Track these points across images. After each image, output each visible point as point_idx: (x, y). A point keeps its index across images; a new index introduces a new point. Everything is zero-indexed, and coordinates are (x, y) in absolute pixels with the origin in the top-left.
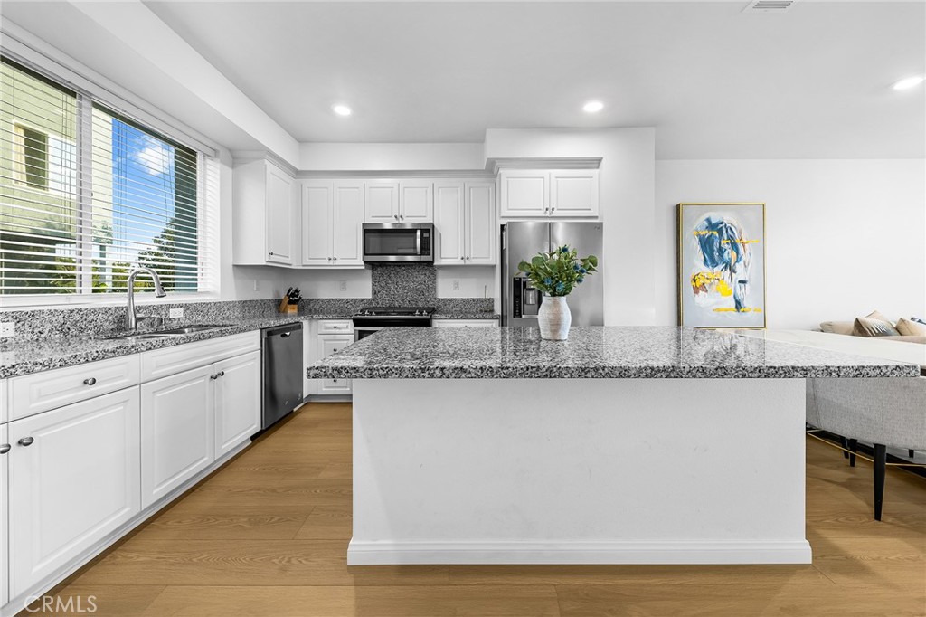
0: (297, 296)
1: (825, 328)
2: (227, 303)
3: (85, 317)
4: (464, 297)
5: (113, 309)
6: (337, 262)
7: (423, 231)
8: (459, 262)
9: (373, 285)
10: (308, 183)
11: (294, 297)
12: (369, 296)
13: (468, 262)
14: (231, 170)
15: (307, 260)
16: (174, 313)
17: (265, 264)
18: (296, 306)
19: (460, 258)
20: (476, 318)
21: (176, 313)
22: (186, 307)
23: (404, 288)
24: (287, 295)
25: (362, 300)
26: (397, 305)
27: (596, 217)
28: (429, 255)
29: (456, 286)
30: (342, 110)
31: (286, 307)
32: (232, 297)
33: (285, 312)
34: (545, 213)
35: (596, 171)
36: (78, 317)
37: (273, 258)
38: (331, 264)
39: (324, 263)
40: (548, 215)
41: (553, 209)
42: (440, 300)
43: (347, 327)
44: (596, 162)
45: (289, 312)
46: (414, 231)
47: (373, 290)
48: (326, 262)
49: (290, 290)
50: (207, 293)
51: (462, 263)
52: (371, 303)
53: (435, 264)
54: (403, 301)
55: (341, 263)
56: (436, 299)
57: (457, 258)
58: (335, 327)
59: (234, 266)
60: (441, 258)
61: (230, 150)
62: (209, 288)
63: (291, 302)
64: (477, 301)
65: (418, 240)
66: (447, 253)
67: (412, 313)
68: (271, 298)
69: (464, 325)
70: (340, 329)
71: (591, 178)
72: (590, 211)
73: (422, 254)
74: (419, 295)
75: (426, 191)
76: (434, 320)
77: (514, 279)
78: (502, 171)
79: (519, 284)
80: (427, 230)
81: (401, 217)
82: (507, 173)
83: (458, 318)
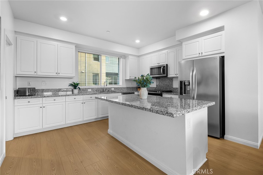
2: (123, 87)
7: (163, 67)
9: (156, 83)
12: (156, 87)
16: (112, 89)
17: (129, 79)
20: (174, 95)
21: (113, 89)
22: (115, 88)
25: (154, 88)
26: (162, 89)
28: (165, 74)
30: (138, 41)
32: (125, 86)
34: (199, 55)
35: (223, 32)
37: (131, 77)
41: (202, 53)
46: (161, 67)
47: (156, 85)
52: (156, 89)
53: (168, 77)
57: (174, 74)
59: (125, 80)
60: (170, 75)
61: (124, 56)
65: (162, 70)
67: (157, 92)
68: (135, 87)
69: (171, 96)
71: (222, 35)
72: (221, 50)
73: (163, 74)
74: (168, 86)
75: (165, 54)
76: (163, 94)
77: (180, 81)
78: (183, 43)
79: (182, 83)
80: (165, 67)
81: (159, 63)
82: (185, 43)
83: (169, 94)
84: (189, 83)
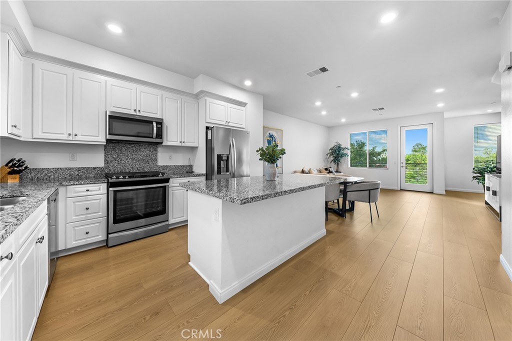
0: (21, 166)
1: (295, 172)
6: (77, 138)
7: (157, 123)
8: (178, 144)
9: (105, 156)
11: (17, 168)
12: (102, 165)
13: (183, 145)
15: (40, 134)
17: (7, 135)
18: (18, 175)
19: (179, 142)
23: (133, 159)
24: (8, 165)
25: (94, 168)
26: (127, 171)
27: (244, 128)
28: (161, 138)
29: (170, 158)
34: (226, 123)
35: (245, 108)
41: (229, 122)
42: (160, 167)
43: (99, 189)
44: (245, 104)
45: (10, 181)
46: (151, 122)
47: (105, 160)
48: (65, 137)
49: (11, 161)
51: (180, 144)
52: (103, 170)
53: (163, 144)
54: (132, 168)
56: (157, 166)
57: (177, 141)
58: (87, 191)
60: (167, 141)
64: (183, 167)
65: (155, 129)
66: (171, 138)
70: (91, 191)
71: (243, 110)
72: (242, 125)
73: (157, 138)
74: (145, 164)
75: (157, 98)
76: (170, 179)
77: (218, 155)
78: (206, 98)
79: (220, 157)
80: (160, 123)
81: (139, 111)
82: (209, 100)
83: (185, 177)
84: (228, 157)
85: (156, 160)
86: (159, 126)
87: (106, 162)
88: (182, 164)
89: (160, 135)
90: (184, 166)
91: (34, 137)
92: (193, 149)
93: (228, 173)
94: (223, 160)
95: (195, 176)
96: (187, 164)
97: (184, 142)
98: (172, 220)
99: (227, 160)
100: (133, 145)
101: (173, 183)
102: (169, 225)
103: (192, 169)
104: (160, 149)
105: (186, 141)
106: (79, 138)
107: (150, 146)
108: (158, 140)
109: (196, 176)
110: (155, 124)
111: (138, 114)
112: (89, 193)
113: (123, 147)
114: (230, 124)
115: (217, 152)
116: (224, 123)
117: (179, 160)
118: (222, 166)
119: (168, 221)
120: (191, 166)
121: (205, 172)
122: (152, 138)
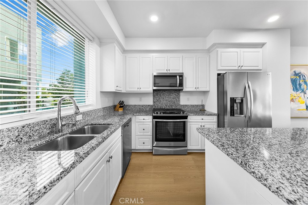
0: (123, 104)
2: (98, 109)
3: (32, 129)
4: (192, 104)
5: (49, 121)
7: (180, 76)
8: (194, 90)
9: (153, 99)
10: (129, 55)
11: (122, 105)
12: (152, 103)
13: (198, 90)
14: (99, 48)
16: (78, 118)
17: (115, 91)
18: (122, 108)
19: (194, 88)
22: (83, 114)
23: (166, 100)
24: (119, 104)
25: (149, 105)
26: (164, 108)
27: (261, 70)
28: (182, 86)
29: (188, 99)
31: (118, 109)
32: (100, 106)
33: (118, 111)
34: (238, 68)
35: (261, 49)
36: (27, 129)
37: (118, 88)
38: (139, 90)
39: (135, 90)
40: (239, 69)
41: (242, 66)
42: (182, 105)
43: (149, 119)
44: (262, 45)
45: (120, 111)
46: (176, 76)
47: (154, 101)
48: (136, 90)
49: (120, 102)
50: (90, 105)
51: (195, 90)
52: (152, 107)
53: (183, 90)
54: (166, 106)
55: (143, 90)
56: (180, 105)
57: (193, 88)
58: (144, 119)
59: (101, 92)
60: (186, 88)
61: (99, 39)
62: (90, 103)
63: (120, 107)
65: (178, 80)
66: (188, 86)
71: (259, 52)
72: (258, 67)
73: (179, 86)
74: (173, 103)
75: (180, 59)
76: (188, 116)
77: (231, 98)
78: (217, 49)
79: (233, 100)
80: (181, 76)
81: (169, 70)
82: (220, 50)
83: (199, 115)
84: (242, 100)
85: (179, 101)
86: (181, 78)
87: (154, 102)
88: (196, 104)
89: (181, 84)
90: (198, 105)
91: (127, 90)
92: (205, 93)
93: (243, 116)
94: (236, 103)
95: (207, 115)
96: (201, 104)
97: (198, 88)
98: (190, 147)
99: (241, 103)
100: (166, 92)
101: (190, 119)
102: (188, 150)
103: (204, 108)
104: (181, 94)
105: (199, 87)
106: (142, 90)
107: (176, 92)
108: (180, 88)
109: (209, 115)
110: (178, 77)
111: (169, 72)
112: (144, 121)
113: (162, 93)
114: (243, 68)
115: (229, 95)
116: (236, 68)
117: (194, 101)
118: (235, 108)
119: (187, 147)
120: (203, 106)
121: (216, 112)
122: (176, 86)
